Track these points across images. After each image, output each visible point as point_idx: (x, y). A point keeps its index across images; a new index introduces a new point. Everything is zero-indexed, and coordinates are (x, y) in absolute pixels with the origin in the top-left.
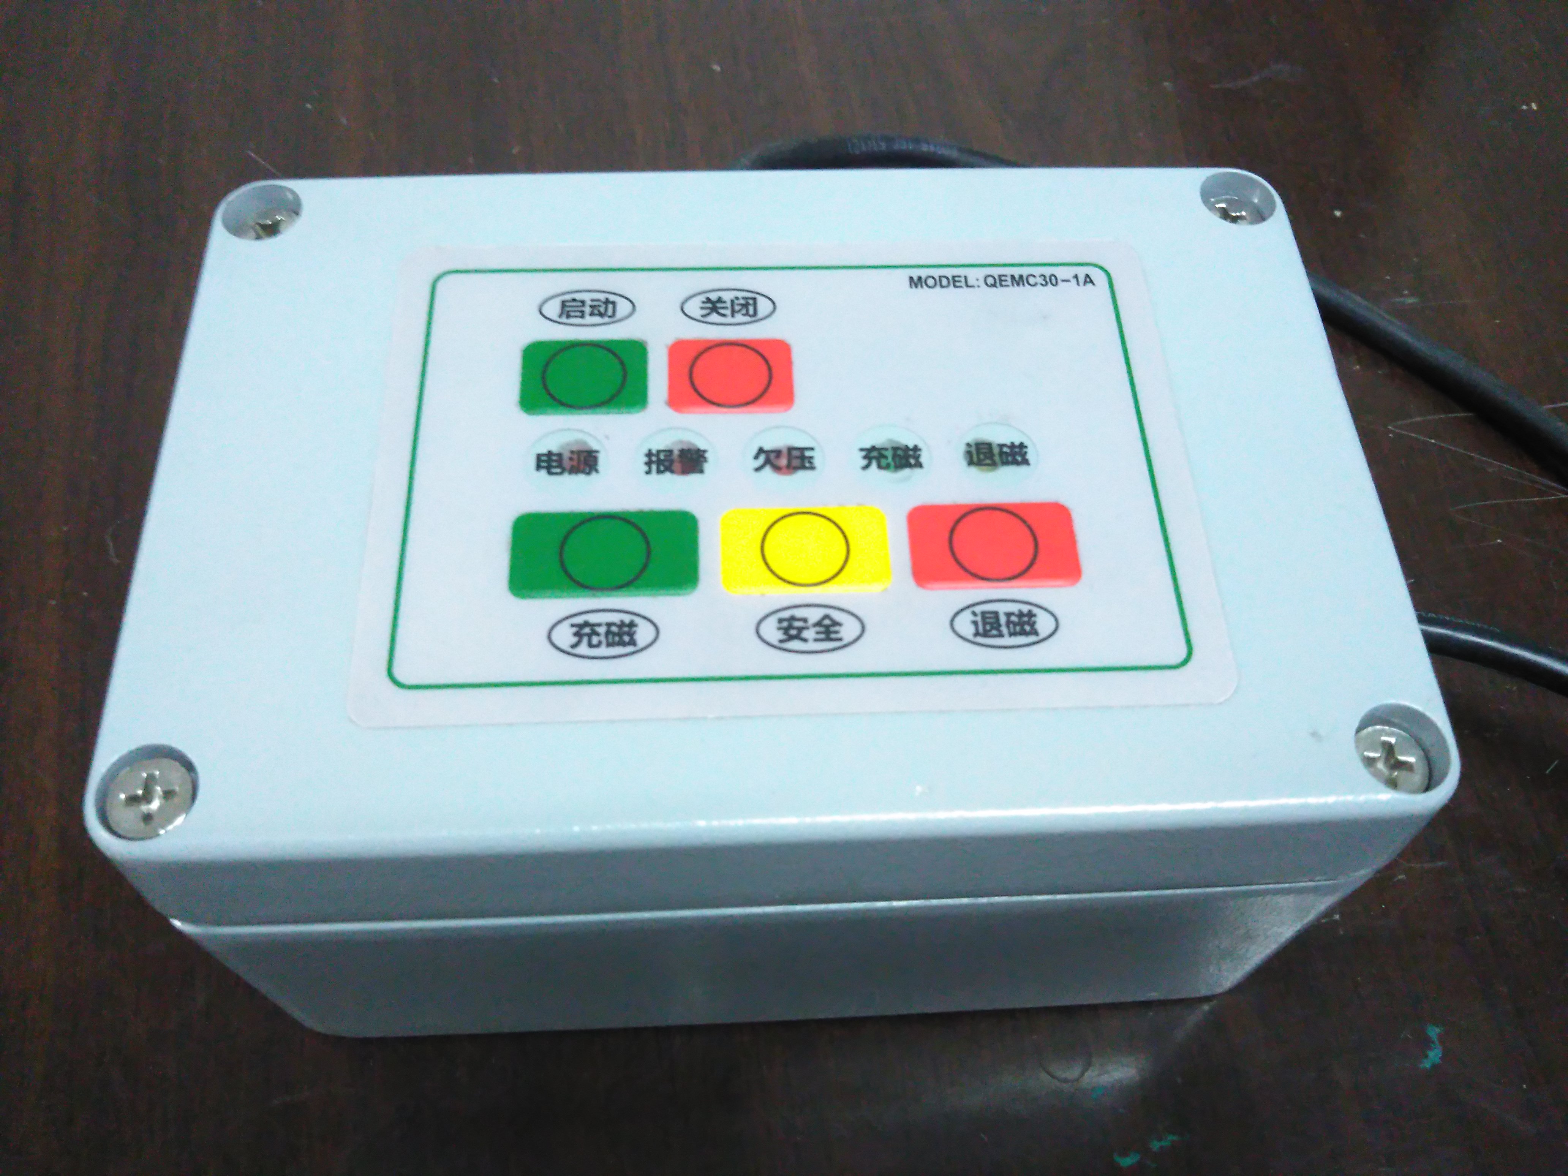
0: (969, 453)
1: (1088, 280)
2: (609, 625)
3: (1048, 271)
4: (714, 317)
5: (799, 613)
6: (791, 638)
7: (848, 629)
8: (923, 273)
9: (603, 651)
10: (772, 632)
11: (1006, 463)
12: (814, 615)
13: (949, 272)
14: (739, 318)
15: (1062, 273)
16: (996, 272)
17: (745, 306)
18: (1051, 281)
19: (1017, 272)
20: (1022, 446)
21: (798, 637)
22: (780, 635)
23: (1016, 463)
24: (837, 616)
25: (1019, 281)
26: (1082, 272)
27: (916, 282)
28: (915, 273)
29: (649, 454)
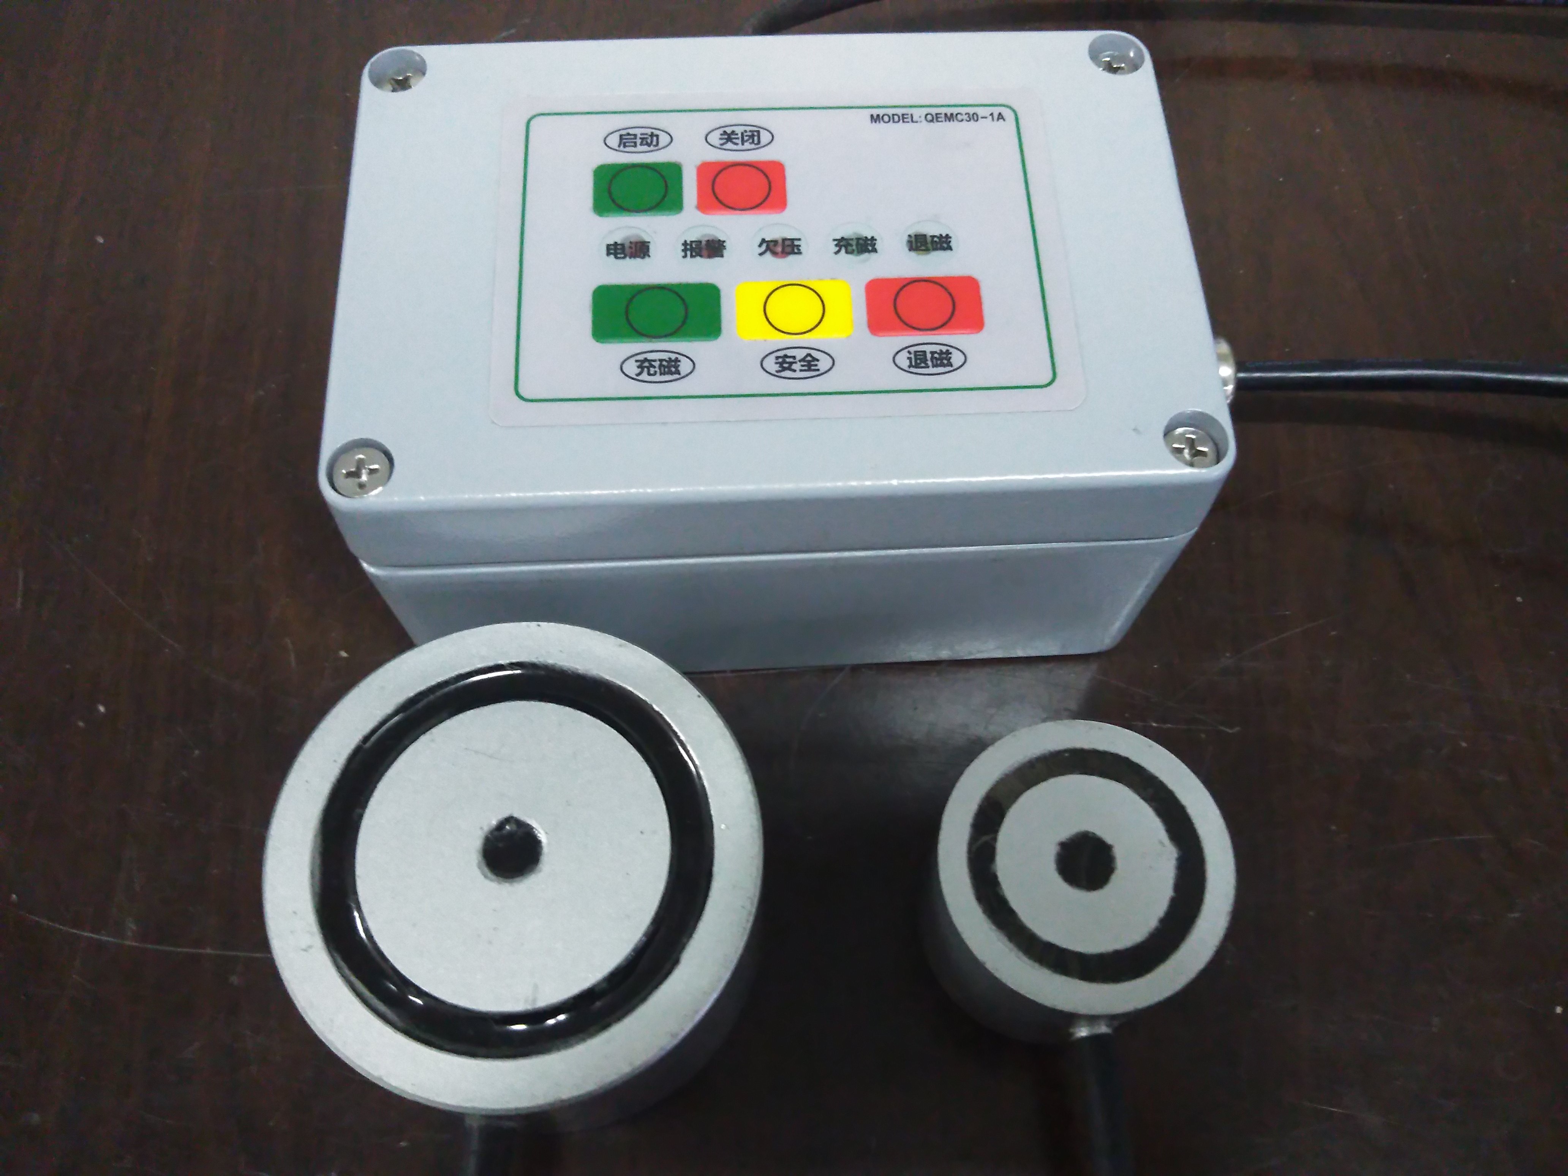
0: (910, 242)
1: (1000, 117)
2: (661, 361)
3: (971, 110)
4: (729, 145)
5: (790, 353)
6: (784, 369)
7: (824, 363)
8: (881, 112)
9: (658, 378)
10: (771, 365)
11: (935, 249)
12: (800, 354)
13: (900, 111)
14: (747, 145)
15: (981, 112)
16: (934, 111)
17: (752, 136)
18: (974, 117)
19: (949, 111)
20: (947, 236)
21: (789, 369)
22: (777, 367)
23: (944, 249)
24: (815, 354)
25: (950, 118)
26: (996, 111)
27: (875, 119)
28: (875, 112)
29: (685, 244)
